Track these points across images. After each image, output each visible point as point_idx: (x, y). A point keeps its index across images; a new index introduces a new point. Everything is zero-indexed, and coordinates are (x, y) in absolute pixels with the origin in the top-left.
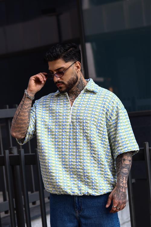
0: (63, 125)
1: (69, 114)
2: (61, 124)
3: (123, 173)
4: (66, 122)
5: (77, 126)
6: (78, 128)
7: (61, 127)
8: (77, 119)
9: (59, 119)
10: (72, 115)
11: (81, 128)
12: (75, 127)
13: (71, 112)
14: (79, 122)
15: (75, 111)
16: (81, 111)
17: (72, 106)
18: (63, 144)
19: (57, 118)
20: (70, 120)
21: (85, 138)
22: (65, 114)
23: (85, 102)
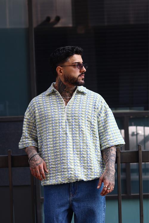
0: (60, 123)
1: (64, 113)
2: (57, 121)
3: (111, 159)
4: (62, 120)
5: (73, 122)
6: (73, 124)
7: (58, 124)
8: (72, 117)
9: (54, 117)
10: (67, 113)
11: (77, 124)
12: (70, 124)
13: (66, 111)
14: (75, 119)
15: (70, 110)
16: (75, 109)
17: (66, 106)
18: (61, 139)
19: (53, 116)
20: (65, 118)
21: (81, 133)
22: (60, 113)
23: (77, 101)
